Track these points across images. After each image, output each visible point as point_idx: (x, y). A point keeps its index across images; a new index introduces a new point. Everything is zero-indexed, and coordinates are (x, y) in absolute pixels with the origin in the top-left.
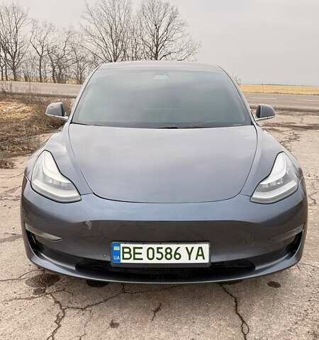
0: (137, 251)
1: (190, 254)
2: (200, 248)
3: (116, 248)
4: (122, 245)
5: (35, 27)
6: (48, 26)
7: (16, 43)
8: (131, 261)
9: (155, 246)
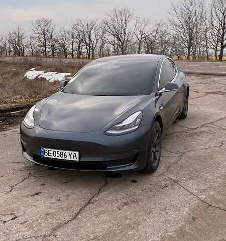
0: (50, 152)
1: (70, 156)
2: (75, 153)
3: (42, 150)
4: (44, 149)
5: (137, 21)
6: (146, 20)
7: (125, 33)
8: (47, 156)
9: (56, 151)
